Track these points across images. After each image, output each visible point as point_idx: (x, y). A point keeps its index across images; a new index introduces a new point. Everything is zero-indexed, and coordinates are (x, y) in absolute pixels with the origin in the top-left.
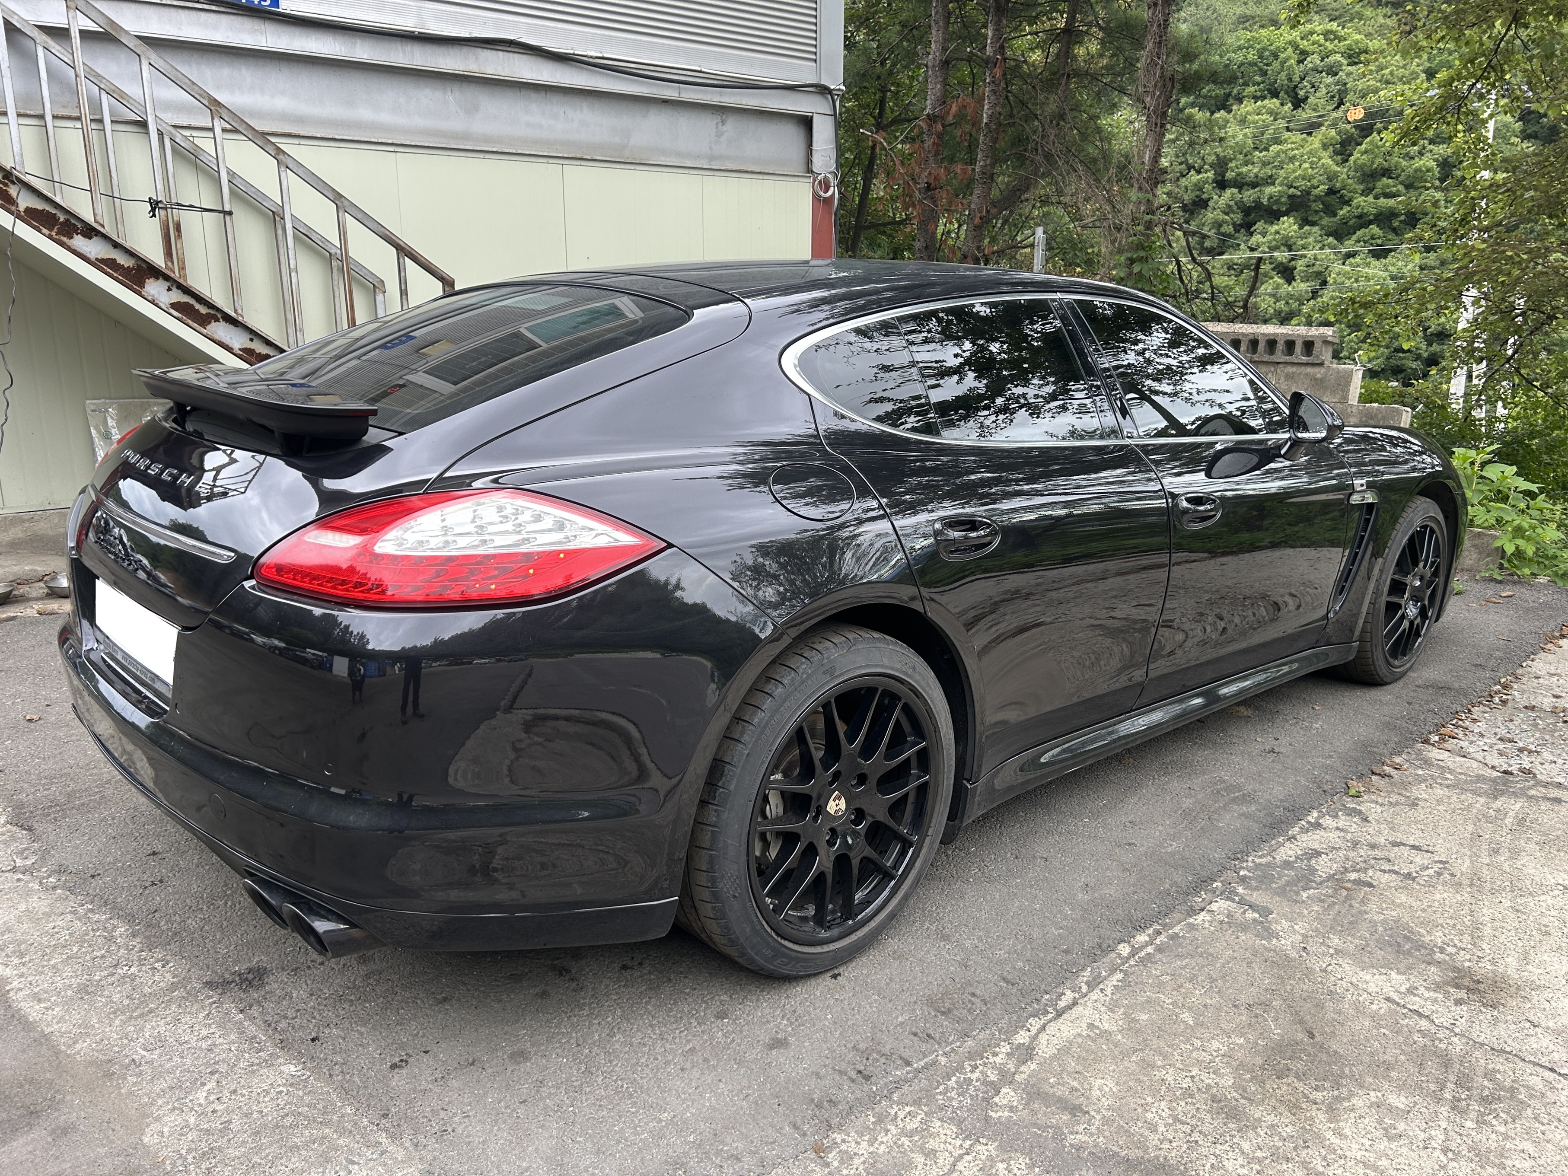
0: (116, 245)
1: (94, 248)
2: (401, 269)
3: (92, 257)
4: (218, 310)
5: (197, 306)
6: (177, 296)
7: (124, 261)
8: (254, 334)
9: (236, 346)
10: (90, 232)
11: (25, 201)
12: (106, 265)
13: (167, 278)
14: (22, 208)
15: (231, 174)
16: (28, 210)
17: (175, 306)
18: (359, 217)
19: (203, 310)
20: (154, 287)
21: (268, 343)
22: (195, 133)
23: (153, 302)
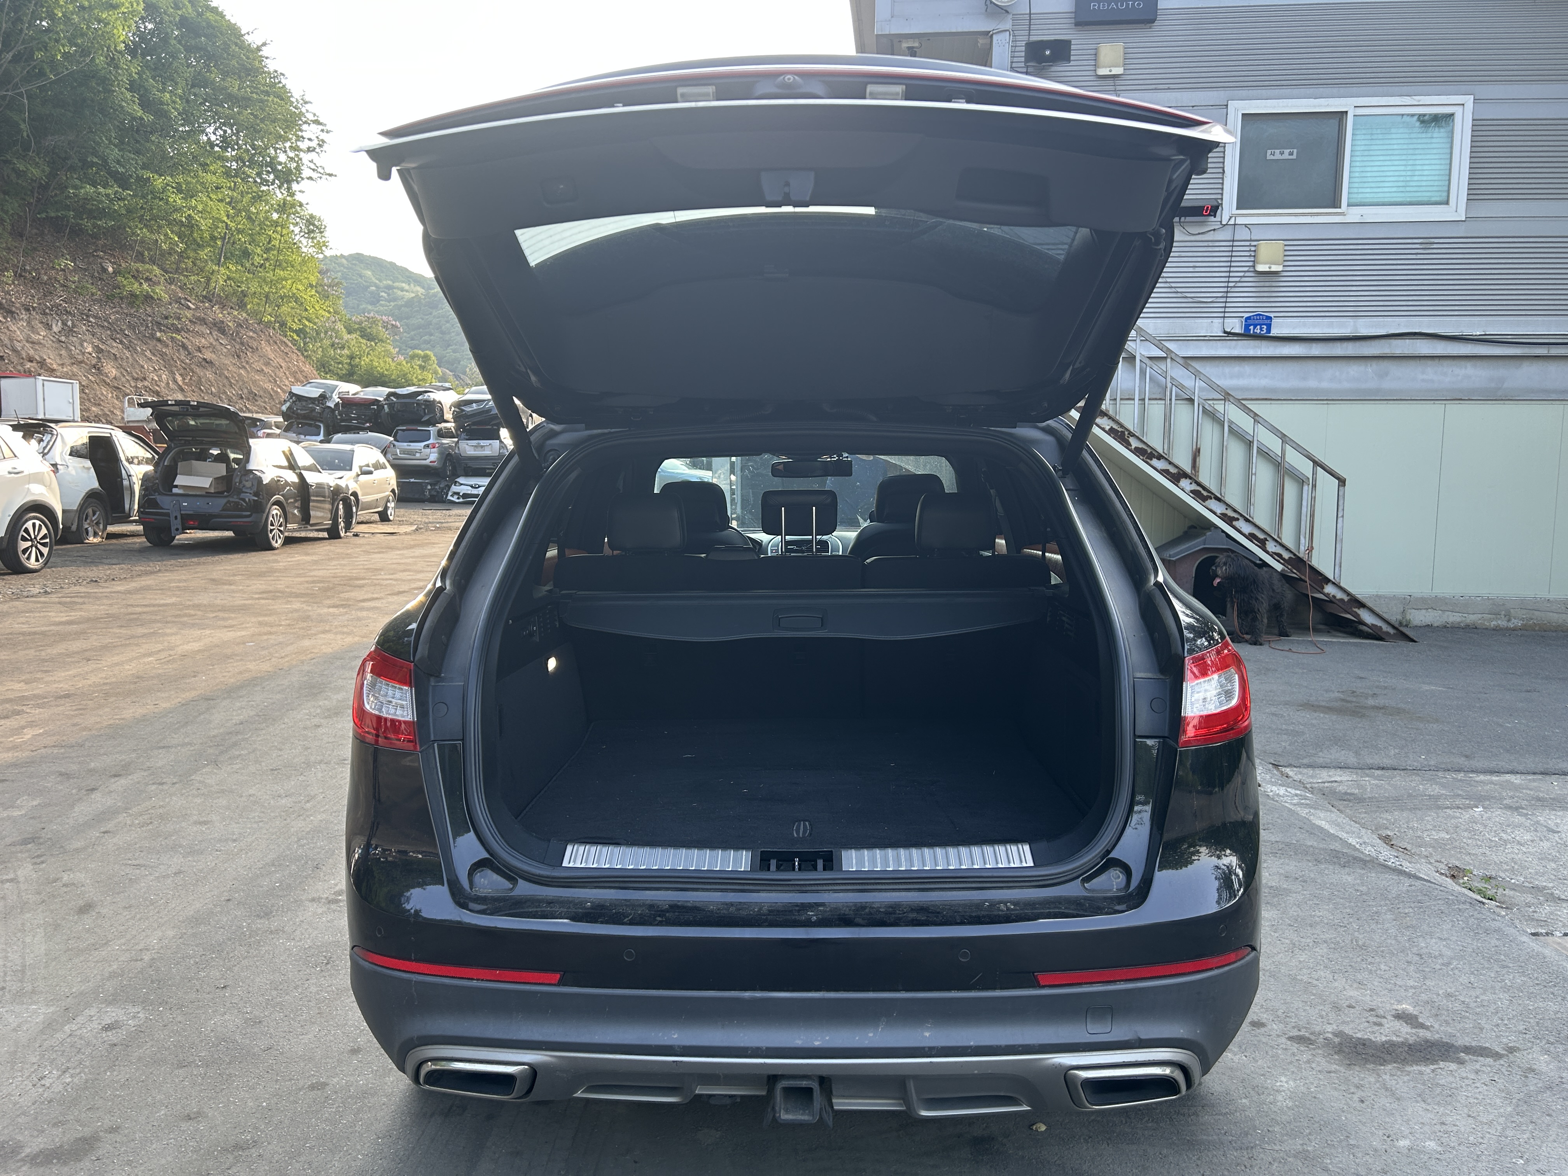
0: (1170, 463)
1: (1160, 464)
2: (1314, 473)
3: (1159, 468)
4: (1213, 494)
5: (1203, 492)
6: (1194, 487)
7: (1173, 470)
8: (1228, 506)
9: (1219, 512)
10: (1160, 457)
11: (1134, 443)
12: (1164, 472)
13: (1191, 478)
14: (1133, 447)
15: (1231, 422)
16: (1136, 448)
17: (1192, 491)
18: (1294, 446)
19: (1205, 493)
20: (1184, 483)
21: (1235, 511)
22: (1215, 402)
23: (1183, 490)
